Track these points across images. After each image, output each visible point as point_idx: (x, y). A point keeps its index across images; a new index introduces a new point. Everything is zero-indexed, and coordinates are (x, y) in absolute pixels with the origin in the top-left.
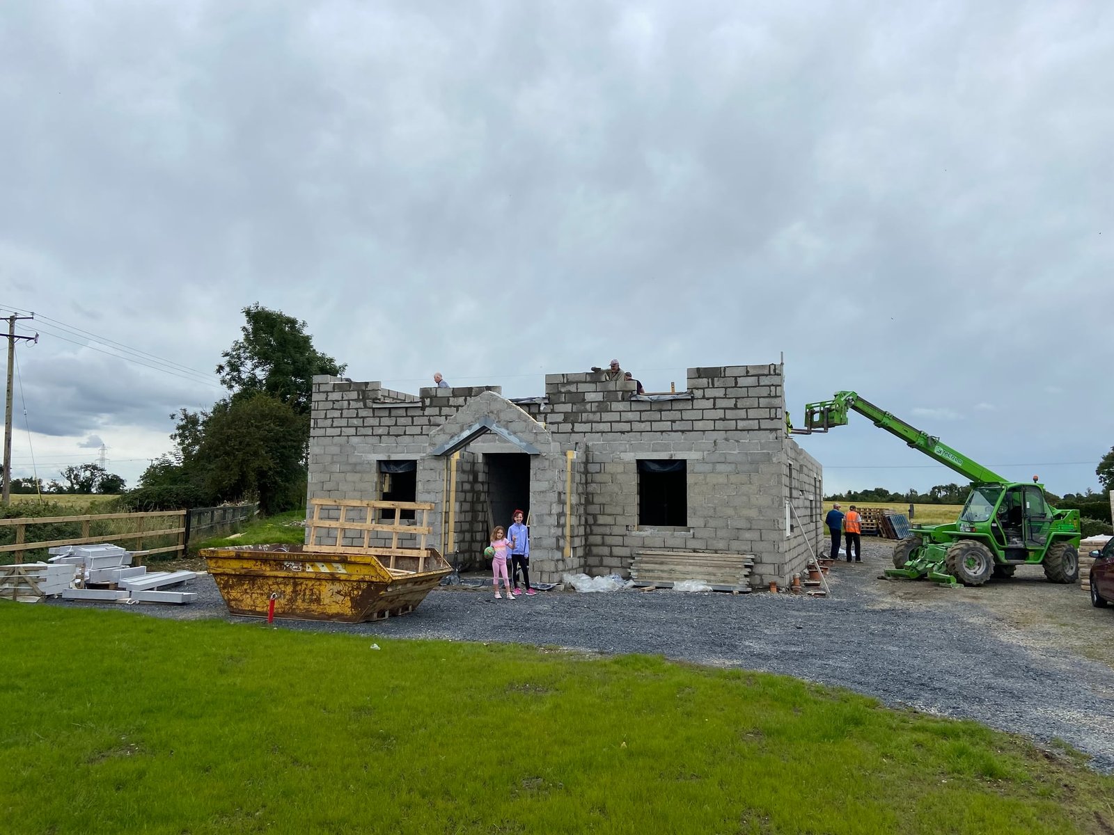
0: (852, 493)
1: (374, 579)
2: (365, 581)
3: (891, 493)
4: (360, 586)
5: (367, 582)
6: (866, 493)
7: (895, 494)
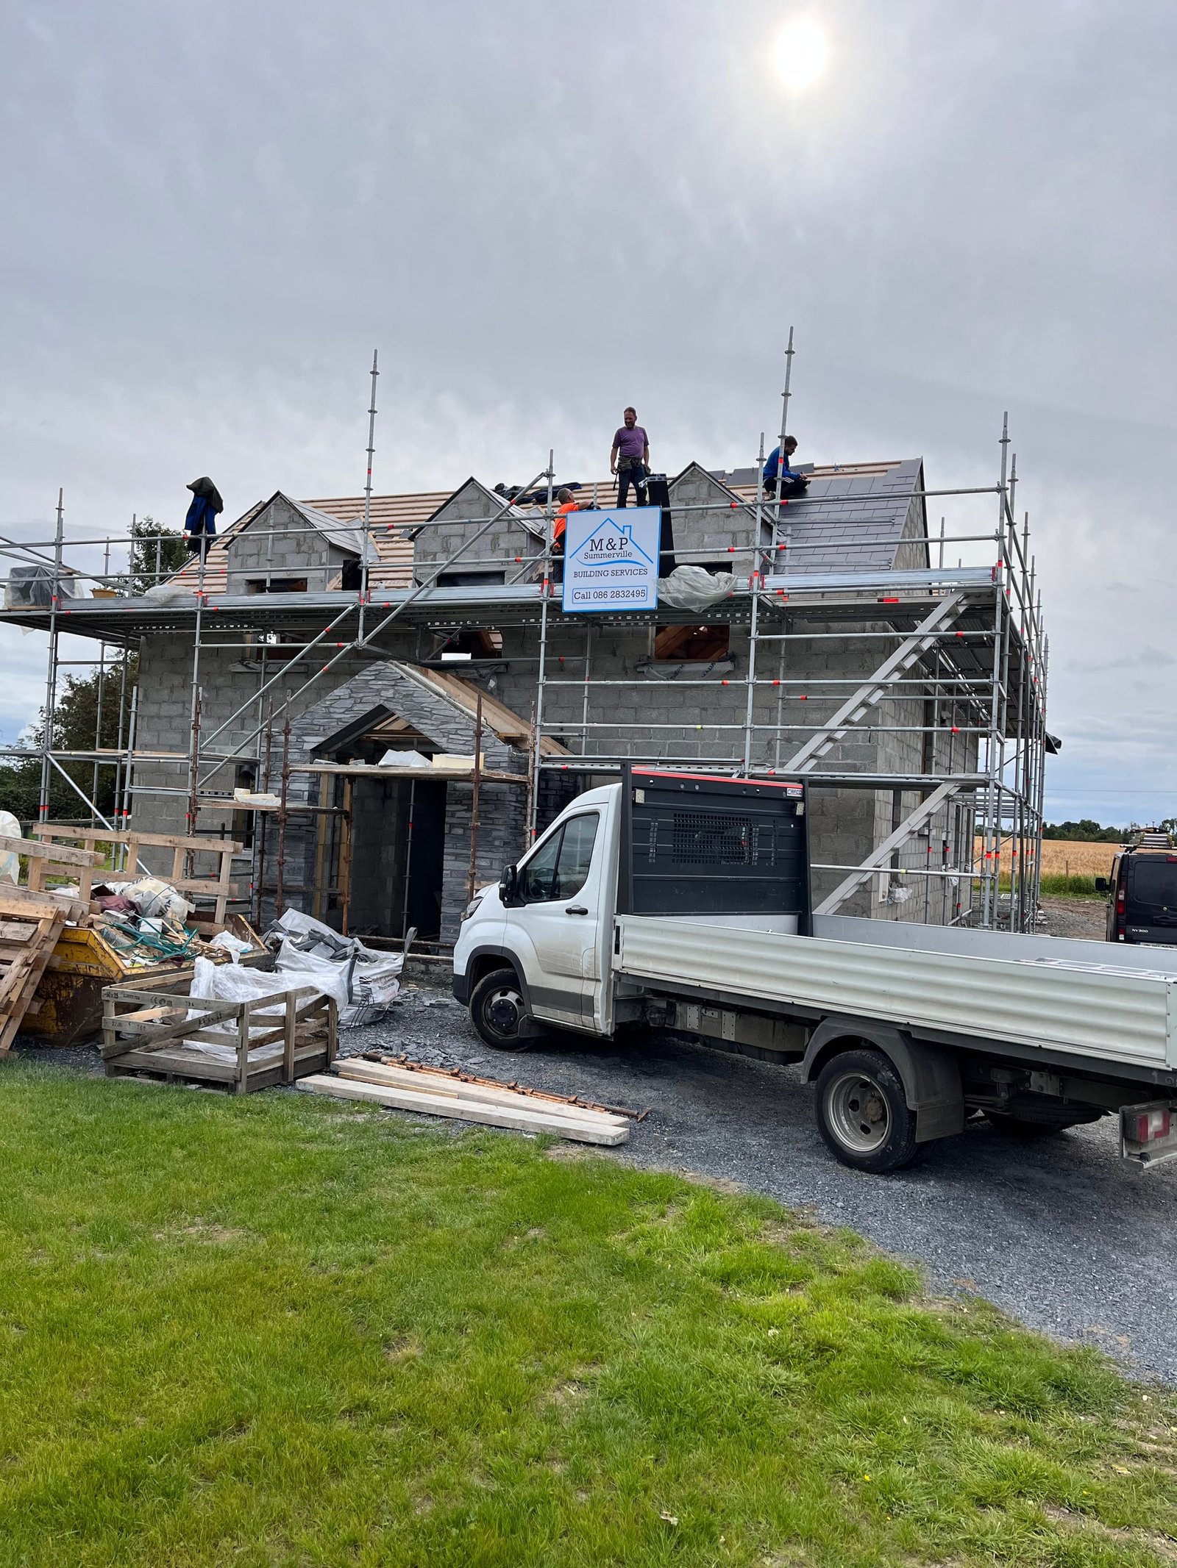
0: (1048, 826)
1: (93, 972)
2: (79, 975)
3: (1104, 827)
4: (72, 981)
5: (84, 976)
6: (1068, 826)
7: (1109, 829)
